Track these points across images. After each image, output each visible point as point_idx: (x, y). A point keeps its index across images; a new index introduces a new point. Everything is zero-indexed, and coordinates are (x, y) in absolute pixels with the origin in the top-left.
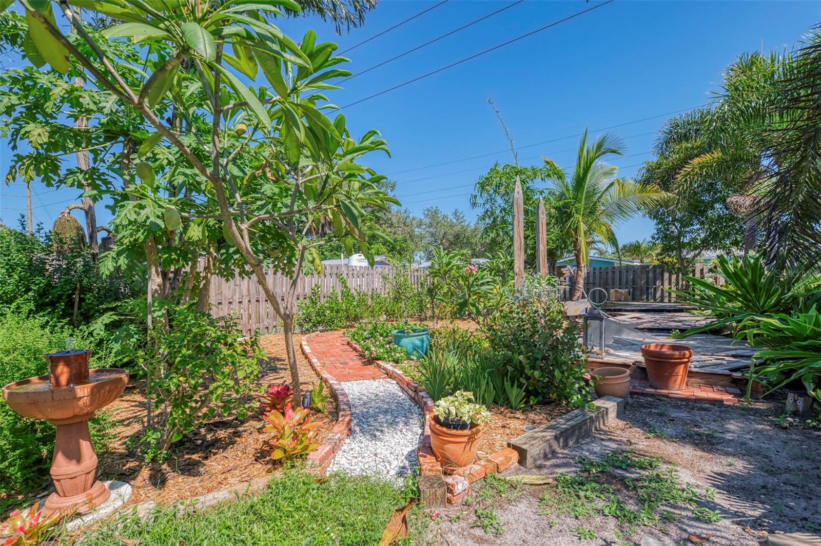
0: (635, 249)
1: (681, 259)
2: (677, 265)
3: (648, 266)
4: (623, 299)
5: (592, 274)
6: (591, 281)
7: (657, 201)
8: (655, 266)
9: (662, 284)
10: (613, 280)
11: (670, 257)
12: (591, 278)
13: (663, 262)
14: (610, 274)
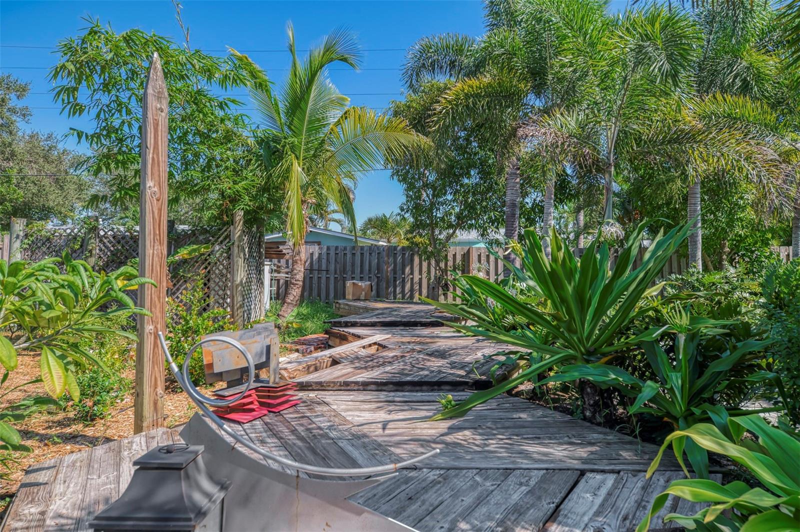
0: (380, 224)
1: (434, 240)
2: (430, 249)
3: (395, 248)
4: (362, 297)
5: (325, 257)
6: (324, 267)
7: (406, 147)
8: (403, 248)
9: (412, 273)
10: (353, 265)
11: (421, 236)
12: (324, 261)
13: (412, 243)
14: (349, 256)
